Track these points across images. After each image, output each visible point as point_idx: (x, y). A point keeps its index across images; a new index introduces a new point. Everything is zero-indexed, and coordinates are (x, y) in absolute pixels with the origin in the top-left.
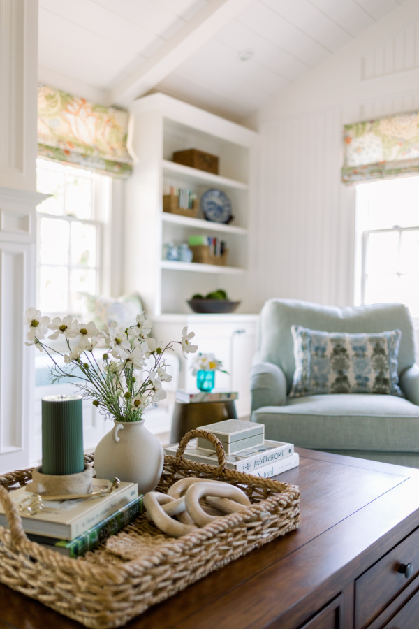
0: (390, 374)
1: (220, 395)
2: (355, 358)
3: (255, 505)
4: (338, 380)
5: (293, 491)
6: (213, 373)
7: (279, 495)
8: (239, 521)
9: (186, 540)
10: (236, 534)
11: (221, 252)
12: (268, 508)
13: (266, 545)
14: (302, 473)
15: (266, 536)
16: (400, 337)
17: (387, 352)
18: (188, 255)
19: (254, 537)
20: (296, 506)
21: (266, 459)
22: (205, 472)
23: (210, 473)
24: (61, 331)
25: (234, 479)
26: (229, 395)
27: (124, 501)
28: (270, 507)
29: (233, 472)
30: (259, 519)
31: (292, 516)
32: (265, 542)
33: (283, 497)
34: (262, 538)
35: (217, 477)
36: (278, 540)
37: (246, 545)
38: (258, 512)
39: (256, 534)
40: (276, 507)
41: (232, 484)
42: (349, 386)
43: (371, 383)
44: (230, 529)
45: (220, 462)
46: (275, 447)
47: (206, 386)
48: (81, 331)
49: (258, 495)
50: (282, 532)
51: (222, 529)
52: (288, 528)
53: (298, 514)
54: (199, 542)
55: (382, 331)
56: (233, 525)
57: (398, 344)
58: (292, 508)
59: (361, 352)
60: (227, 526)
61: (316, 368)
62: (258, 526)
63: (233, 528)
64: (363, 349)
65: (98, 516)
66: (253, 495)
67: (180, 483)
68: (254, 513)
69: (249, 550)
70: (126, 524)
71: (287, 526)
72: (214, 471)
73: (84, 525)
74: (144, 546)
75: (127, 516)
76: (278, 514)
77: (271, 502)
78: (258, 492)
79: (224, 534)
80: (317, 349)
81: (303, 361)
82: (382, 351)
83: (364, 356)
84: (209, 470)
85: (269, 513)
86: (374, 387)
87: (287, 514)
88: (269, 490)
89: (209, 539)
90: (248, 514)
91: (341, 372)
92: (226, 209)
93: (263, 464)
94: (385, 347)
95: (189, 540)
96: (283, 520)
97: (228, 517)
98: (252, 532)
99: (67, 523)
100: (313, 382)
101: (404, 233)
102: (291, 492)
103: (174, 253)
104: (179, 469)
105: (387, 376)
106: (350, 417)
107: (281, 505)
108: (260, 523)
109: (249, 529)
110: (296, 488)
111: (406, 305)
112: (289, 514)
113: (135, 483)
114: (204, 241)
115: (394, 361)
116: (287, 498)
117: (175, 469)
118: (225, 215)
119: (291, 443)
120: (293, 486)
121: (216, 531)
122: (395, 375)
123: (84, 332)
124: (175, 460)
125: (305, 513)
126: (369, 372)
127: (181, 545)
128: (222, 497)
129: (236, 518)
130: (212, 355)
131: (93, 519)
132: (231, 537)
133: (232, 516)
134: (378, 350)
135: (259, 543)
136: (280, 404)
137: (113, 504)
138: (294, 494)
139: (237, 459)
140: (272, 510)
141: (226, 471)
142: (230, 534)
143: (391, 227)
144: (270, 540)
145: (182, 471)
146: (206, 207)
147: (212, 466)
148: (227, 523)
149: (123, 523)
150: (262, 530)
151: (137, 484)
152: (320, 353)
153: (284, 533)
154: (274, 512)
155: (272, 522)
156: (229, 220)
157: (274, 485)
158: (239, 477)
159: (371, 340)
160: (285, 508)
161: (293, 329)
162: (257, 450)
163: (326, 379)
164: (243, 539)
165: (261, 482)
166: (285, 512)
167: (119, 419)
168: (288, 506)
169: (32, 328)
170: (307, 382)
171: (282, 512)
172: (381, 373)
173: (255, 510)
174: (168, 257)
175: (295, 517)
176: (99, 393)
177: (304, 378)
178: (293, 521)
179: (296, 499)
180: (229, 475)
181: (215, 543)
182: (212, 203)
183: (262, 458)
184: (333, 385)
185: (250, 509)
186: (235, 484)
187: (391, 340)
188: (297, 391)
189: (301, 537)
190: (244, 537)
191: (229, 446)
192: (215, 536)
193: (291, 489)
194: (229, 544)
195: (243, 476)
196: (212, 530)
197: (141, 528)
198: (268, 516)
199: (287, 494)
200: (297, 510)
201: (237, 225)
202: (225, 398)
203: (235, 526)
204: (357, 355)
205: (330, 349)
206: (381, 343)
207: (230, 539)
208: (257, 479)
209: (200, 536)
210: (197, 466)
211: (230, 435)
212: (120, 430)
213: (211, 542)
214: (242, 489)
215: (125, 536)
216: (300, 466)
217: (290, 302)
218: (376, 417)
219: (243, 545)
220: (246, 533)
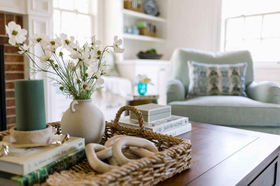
0: (241, 85)
1: (150, 96)
2: (222, 78)
3: (161, 153)
4: (213, 89)
5: (187, 144)
6: (146, 85)
7: (177, 146)
8: (147, 163)
9: (103, 178)
10: (145, 172)
11: (154, 31)
12: (169, 154)
13: (168, 179)
14: (193, 135)
15: (168, 173)
16: (246, 67)
17: (239, 74)
18: (137, 31)
19: (159, 175)
20: (189, 153)
21: (172, 126)
22: (131, 132)
23: (134, 133)
24: (37, 42)
25: (150, 136)
26: (154, 96)
27: (73, 149)
28: (171, 154)
29: (149, 132)
30: (163, 162)
31: (186, 160)
32: (167, 178)
33: (180, 147)
34: (165, 175)
35: (139, 135)
36: (176, 176)
37: (153, 180)
38: (162, 157)
39: (160, 172)
40: (175, 154)
41: (148, 139)
42: (219, 92)
43: (231, 90)
44: (141, 169)
45: (141, 126)
46: (177, 119)
47: (142, 91)
48: (51, 43)
49: (164, 146)
50: (179, 171)
51: (133, 169)
52: (183, 168)
53: (190, 159)
54: (114, 179)
55: (236, 63)
56: (142, 166)
57: (245, 70)
58: (186, 155)
59: (225, 74)
60: (138, 167)
61: (201, 83)
62: (162, 167)
63: (143, 168)
64: (226, 72)
65: (49, 159)
66: (161, 146)
67: (113, 138)
68: (159, 158)
69: (156, 183)
70: (73, 164)
71: (182, 167)
72: (137, 132)
73: (36, 165)
74: (76, 181)
75: (75, 159)
76: (176, 159)
77: (172, 150)
78: (165, 144)
79: (136, 173)
80: (202, 73)
81: (194, 79)
82: (237, 74)
83: (227, 76)
84: (133, 131)
85: (171, 158)
86: (232, 92)
87: (182, 158)
88: (171, 143)
89: (123, 176)
90: (154, 159)
91: (214, 85)
92: (156, 10)
93: (170, 129)
94: (238, 71)
95: (106, 178)
96: (180, 162)
97: (139, 160)
98: (158, 171)
99: (21, 163)
100: (199, 90)
101: (247, 18)
102: (185, 144)
103: (130, 30)
104: (116, 131)
105: (239, 86)
106: (220, 107)
107: (178, 152)
108: (164, 165)
109: (155, 169)
110: (189, 142)
111: (249, 51)
112: (184, 159)
113: (83, 138)
114: (145, 25)
115: (243, 79)
116: (182, 148)
117: (114, 131)
118: (156, 13)
119: (187, 117)
120: (187, 140)
121: (129, 171)
122: (243, 86)
123: (53, 43)
124: (113, 125)
125: (195, 158)
126: (230, 84)
127: (98, 181)
128: (139, 147)
129: (145, 161)
130: (145, 75)
131: (46, 161)
132: (141, 174)
133: (142, 160)
134: (235, 73)
135: (163, 178)
136: (181, 100)
137: (64, 150)
138: (188, 146)
139: (153, 125)
140: (173, 156)
141: (144, 131)
142: (140, 173)
143: (240, 15)
144: (171, 176)
145: (118, 132)
146: (146, 8)
147: (136, 129)
148: (138, 165)
149: (72, 163)
150: (165, 169)
151: (84, 139)
152: (203, 75)
153: (180, 171)
154: (174, 157)
155: (172, 164)
156: (158, 15)
157: (175, 140)
158: (152, 135)
159: (231, 68)
160: (181, 155)
161: (189, 63)
162: (166, 121)
163: (206, 88)
164: (150, 176)
165: (166, 138)
166: (181, 157)
167: (76, 98)
168: (184, 153)
169: (13, 35)
170: (196, 90)
171: (179, 157)
172: (236, 85)
173: (159, 156)
174: (126, 32)
175: (188, 161)
176: (64, 82)
177: (194, 88)
178: (187, 163)
179: (189, 148)
180: (146, 134)
181: (128, 179)
182: (149, 6)
183: (169, 125)
184: (210, 92)
185: (156, 155)
186: (150, 140)
187: (242, 68)
188: (190, 94)
189: (192, 174)
190: (152, 174)
191: (149, 118)
192: (128, 174)
193: (186, 142)
194: (140, 180)
195: (155, 134)
196: (125, 170)
197: (84, 167)
198: (170, 160)
199: (182, 145)
200: (190, 156)
201: (162, 17)
202: (152, 98)
203: (145, 167)
204: (223, 76)
205: (208, 73)
206: (236, 69)
207: (140, 176)
208: (164, 136)
209: (115, 175)
210: (127, 128)
211: (149, 111)
212: (76, 105)
213: (124, 178)
214: (154, 142)
215: (66, 173)
216: (192, 131)
217: (187, 50)
218: (235, 107)
219: (151, 180)
220: (153, 171)
